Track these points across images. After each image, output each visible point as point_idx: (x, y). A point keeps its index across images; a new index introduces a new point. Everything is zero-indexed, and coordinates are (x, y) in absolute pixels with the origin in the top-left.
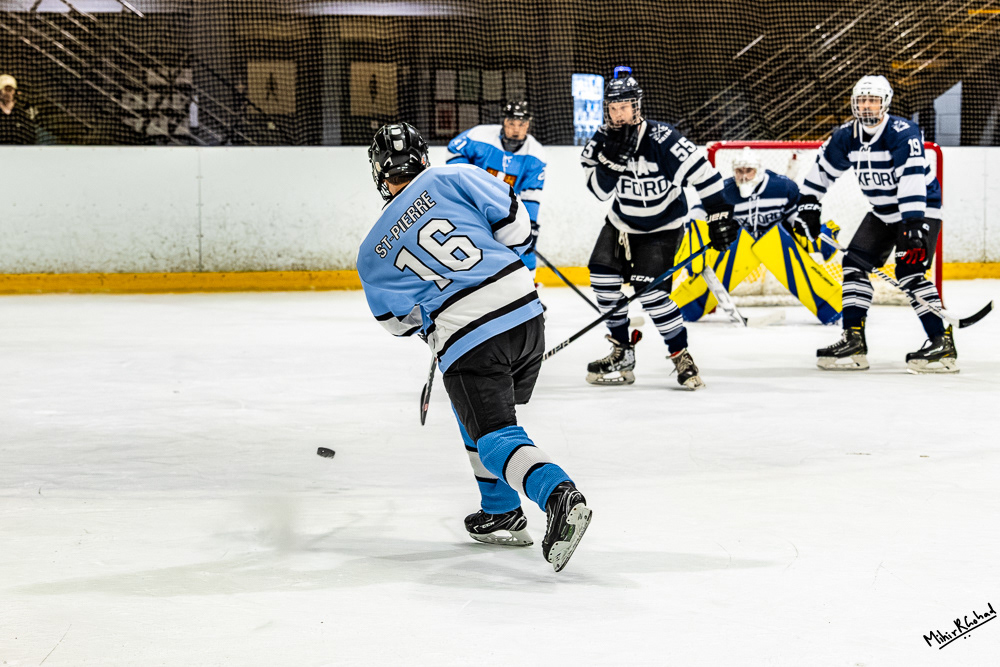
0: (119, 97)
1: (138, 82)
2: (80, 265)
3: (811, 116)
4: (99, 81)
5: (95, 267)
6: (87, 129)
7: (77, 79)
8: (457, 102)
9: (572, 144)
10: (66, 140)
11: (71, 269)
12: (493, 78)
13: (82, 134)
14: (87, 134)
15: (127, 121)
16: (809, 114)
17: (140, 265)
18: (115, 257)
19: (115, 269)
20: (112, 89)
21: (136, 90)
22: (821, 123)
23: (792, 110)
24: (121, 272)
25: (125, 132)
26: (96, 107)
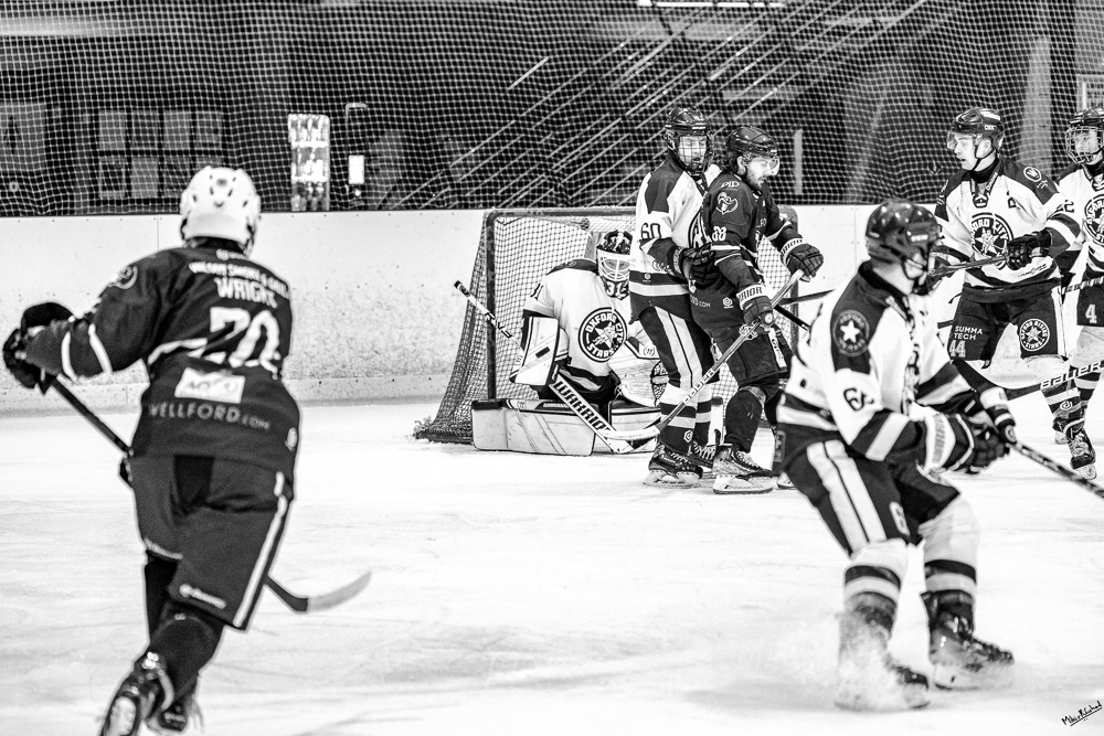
3: (613, 168)
8: (129, 153)
9: (288, 208)
12: (178, 120)
16: (610, 165)
22: (628, 176)
23: (585, 161)
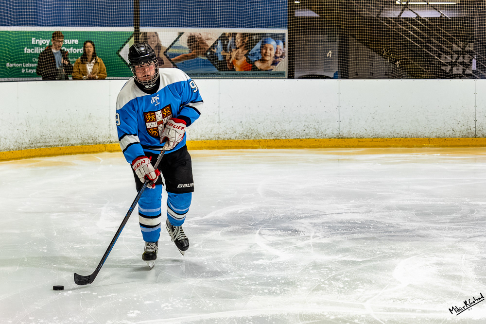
0: (439, 57)
1: (448, 50)
2: (419, 134)
4: (430, 50)
5: (426, 135)
6: (423, 71)
7: (419, 48)
10: (414, 76)
11: (415, 136)
13: (421, 74)
14: (423, 74)
15: (443, 68)
17: (448, 134)
18: (435, 130)
19: (436, 136)
20: (435, 53)
21: (447, 53)
24: (438, 137)
25: (441, 72)
26: (428, 61)
